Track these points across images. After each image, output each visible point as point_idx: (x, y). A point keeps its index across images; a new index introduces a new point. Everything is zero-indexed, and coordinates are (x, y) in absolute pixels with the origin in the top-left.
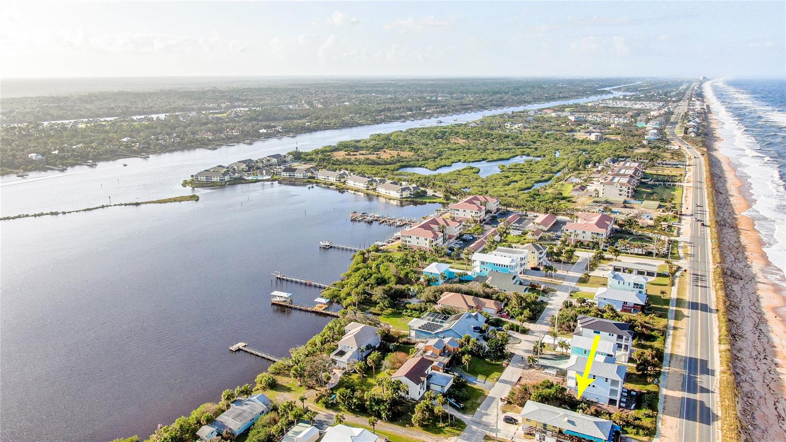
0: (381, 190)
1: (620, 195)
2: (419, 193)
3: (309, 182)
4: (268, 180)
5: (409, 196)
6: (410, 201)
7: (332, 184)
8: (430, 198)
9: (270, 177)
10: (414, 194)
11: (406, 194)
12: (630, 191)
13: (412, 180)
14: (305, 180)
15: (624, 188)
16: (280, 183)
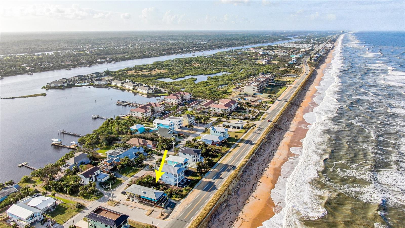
0: (139, 90)
2: (156, 91)
5: (152, 92)
6: (152, 95)
7: (118, 87)
8: (163, 93)
14: (106, 85)
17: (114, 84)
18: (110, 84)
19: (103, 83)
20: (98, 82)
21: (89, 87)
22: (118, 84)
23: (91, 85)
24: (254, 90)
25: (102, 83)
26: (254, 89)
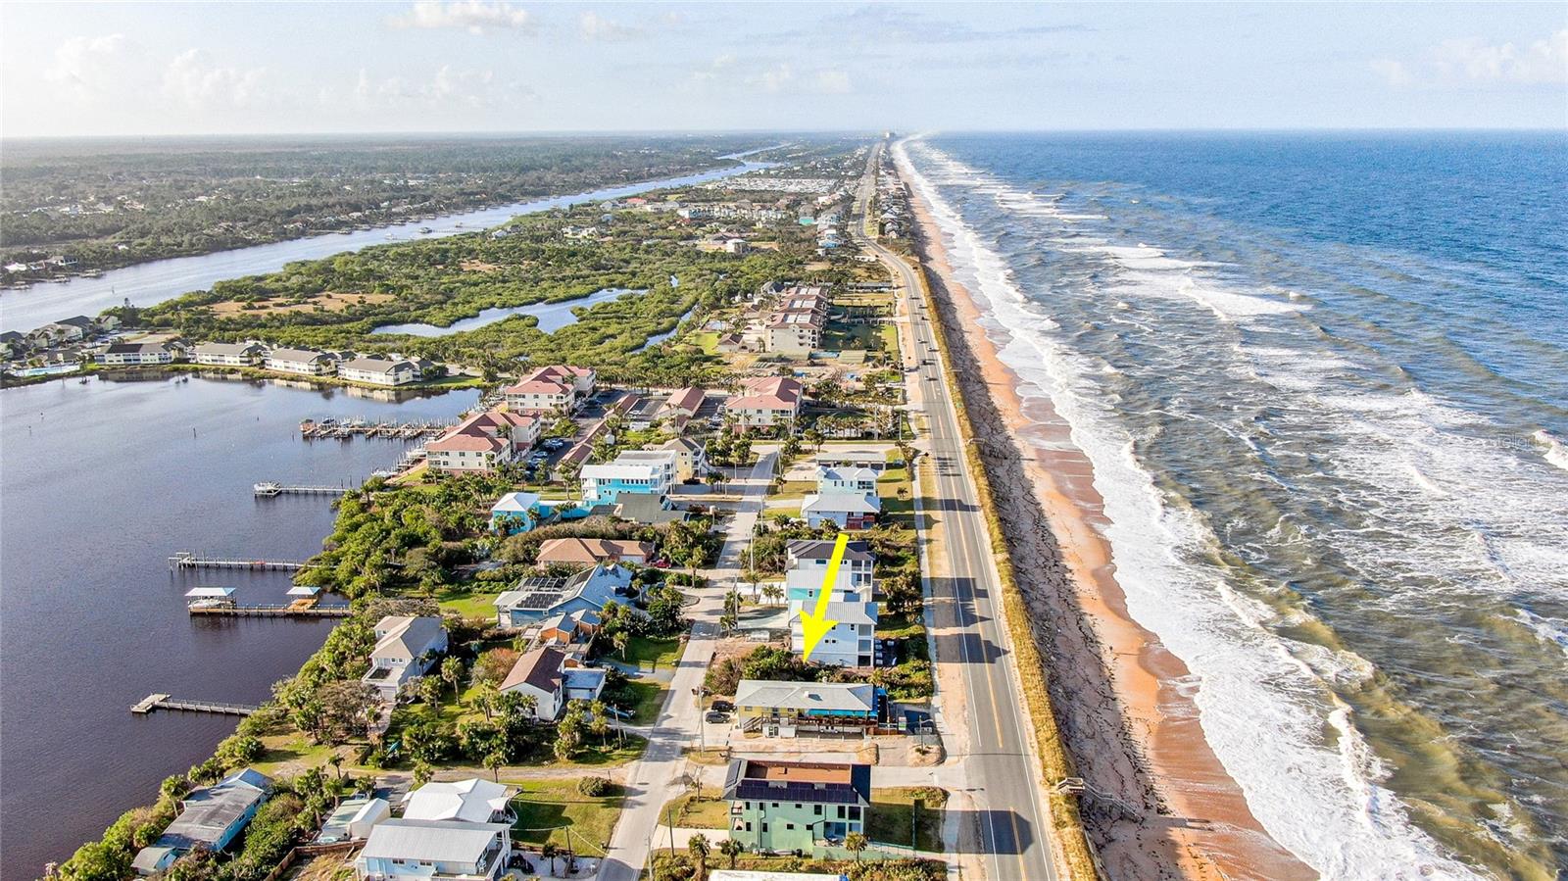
0: (350, 373)
1: (801, 345)
2: (431, 372)
3: (176, 370)
4: (74, 375)
5: (411, 379)
6: (418, 389)
7: (233, 371)
8: (454, 379)
9: (78, 368)
10: (422, 376)
11: (405, 376)
12: (816, 336)
13: (408, 349)
14: (167, 368)
15: (805, 332)
16: (104, 377)
17: (209, 358)
18: (186, 361)
19: (145, 358)
20: (122, 358)
21: (80, 379)
22: (226, 359)
23: (91, 373)
24: (801, 341)
25: (142, 357)
26: (801, 338)
